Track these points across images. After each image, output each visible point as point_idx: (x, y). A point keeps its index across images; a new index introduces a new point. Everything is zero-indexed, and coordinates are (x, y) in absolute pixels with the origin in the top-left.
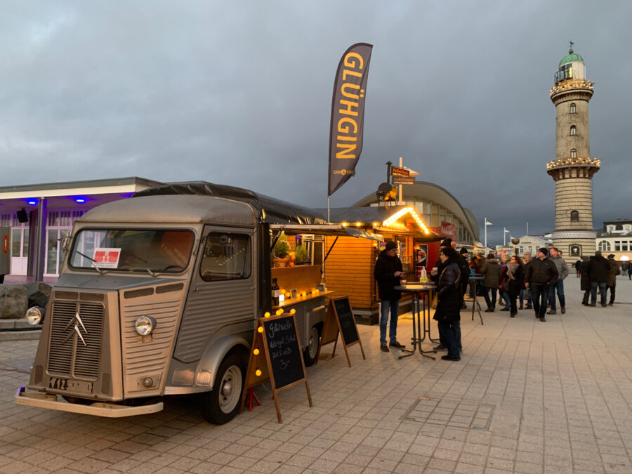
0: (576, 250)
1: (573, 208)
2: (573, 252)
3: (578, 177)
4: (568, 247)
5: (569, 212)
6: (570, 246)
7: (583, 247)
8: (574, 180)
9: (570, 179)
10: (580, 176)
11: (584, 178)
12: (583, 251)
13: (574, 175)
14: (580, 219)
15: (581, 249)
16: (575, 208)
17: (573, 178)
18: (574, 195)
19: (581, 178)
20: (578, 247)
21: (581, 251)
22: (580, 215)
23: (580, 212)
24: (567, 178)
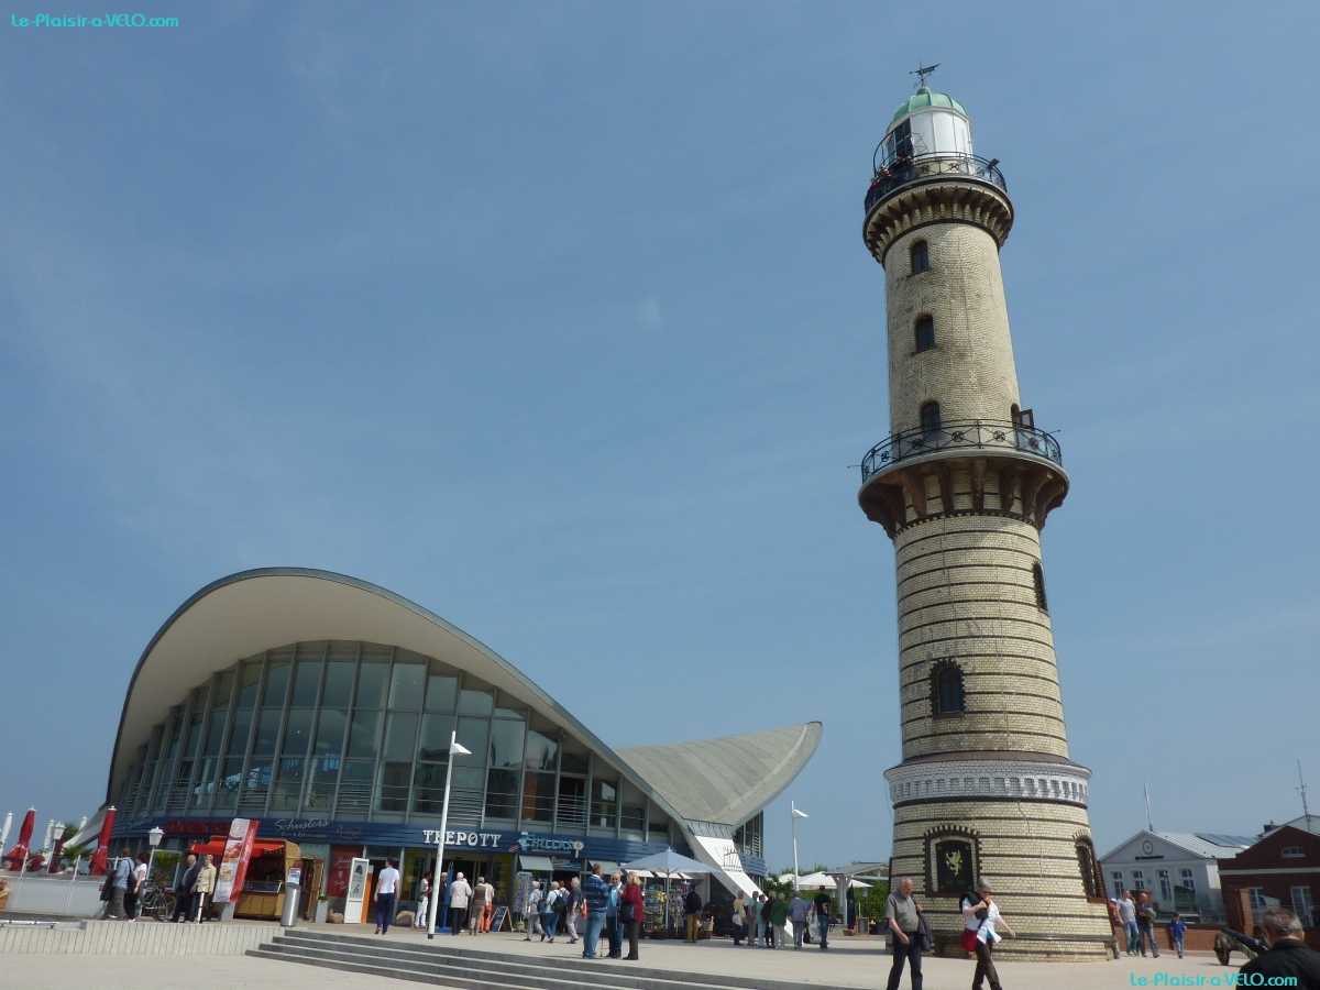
0: (955, 860)
1: (939, 651)
2: (943, 869)
3: (950, 511)
4: (919, 847)
5: (926, 671)
6: (927, 839)
7: (987, 846)
8: (934, 527)
9: (922, 526)
10: (958, 506)
11: (980, 515)
12: (987, 865)
13: (934, 507)
14: (971, 703)
15: (978, 855)
16: (947, 650)
17: (931, 517)
18: (939, 592)
19: (964, 513)
20: (967, 848)
21: (979, 868)
22: (968, 684)
23: (967, 670)
24: (911, 524)
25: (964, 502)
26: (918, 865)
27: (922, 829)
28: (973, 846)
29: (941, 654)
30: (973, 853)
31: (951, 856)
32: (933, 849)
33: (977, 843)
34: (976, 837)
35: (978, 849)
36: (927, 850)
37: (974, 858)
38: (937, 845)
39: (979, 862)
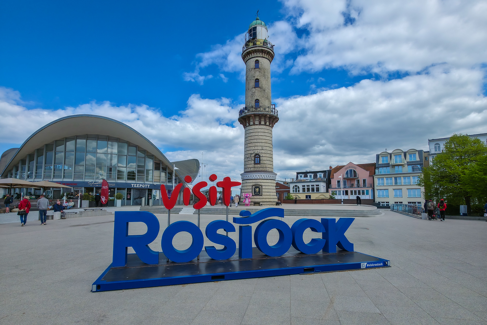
2: (255, 192)
3: (260, 124)
5: (253, 155)
6: (252, 186)
8: (257, 127)
9: (254, 126)
10: (262, 123)
11: (266, 126)
12: (263, 190)
13: (257, 123)
14: (261, 162)
15: (262, 189)
16: (258, 152)
17: (256, 125)
18: (257, 140)
19: (263, 125)
20: (260, 187)
21: (262, 191)
22: (261, 158)
23: (261, 156)
24: (252, 125)
25: (263, 123)
26: (251, 190)
27: (252, 184)
28: (261, 187)
29: (256, 152)
30: (261, 188)
31: (257, 189)
32: (253, 188)
33: (262, 187)
34: (262, 186)
35: (262, 188)
36: (252, 188)
37: (261, 189)
38: (254, 187)
39: (262, 190)
